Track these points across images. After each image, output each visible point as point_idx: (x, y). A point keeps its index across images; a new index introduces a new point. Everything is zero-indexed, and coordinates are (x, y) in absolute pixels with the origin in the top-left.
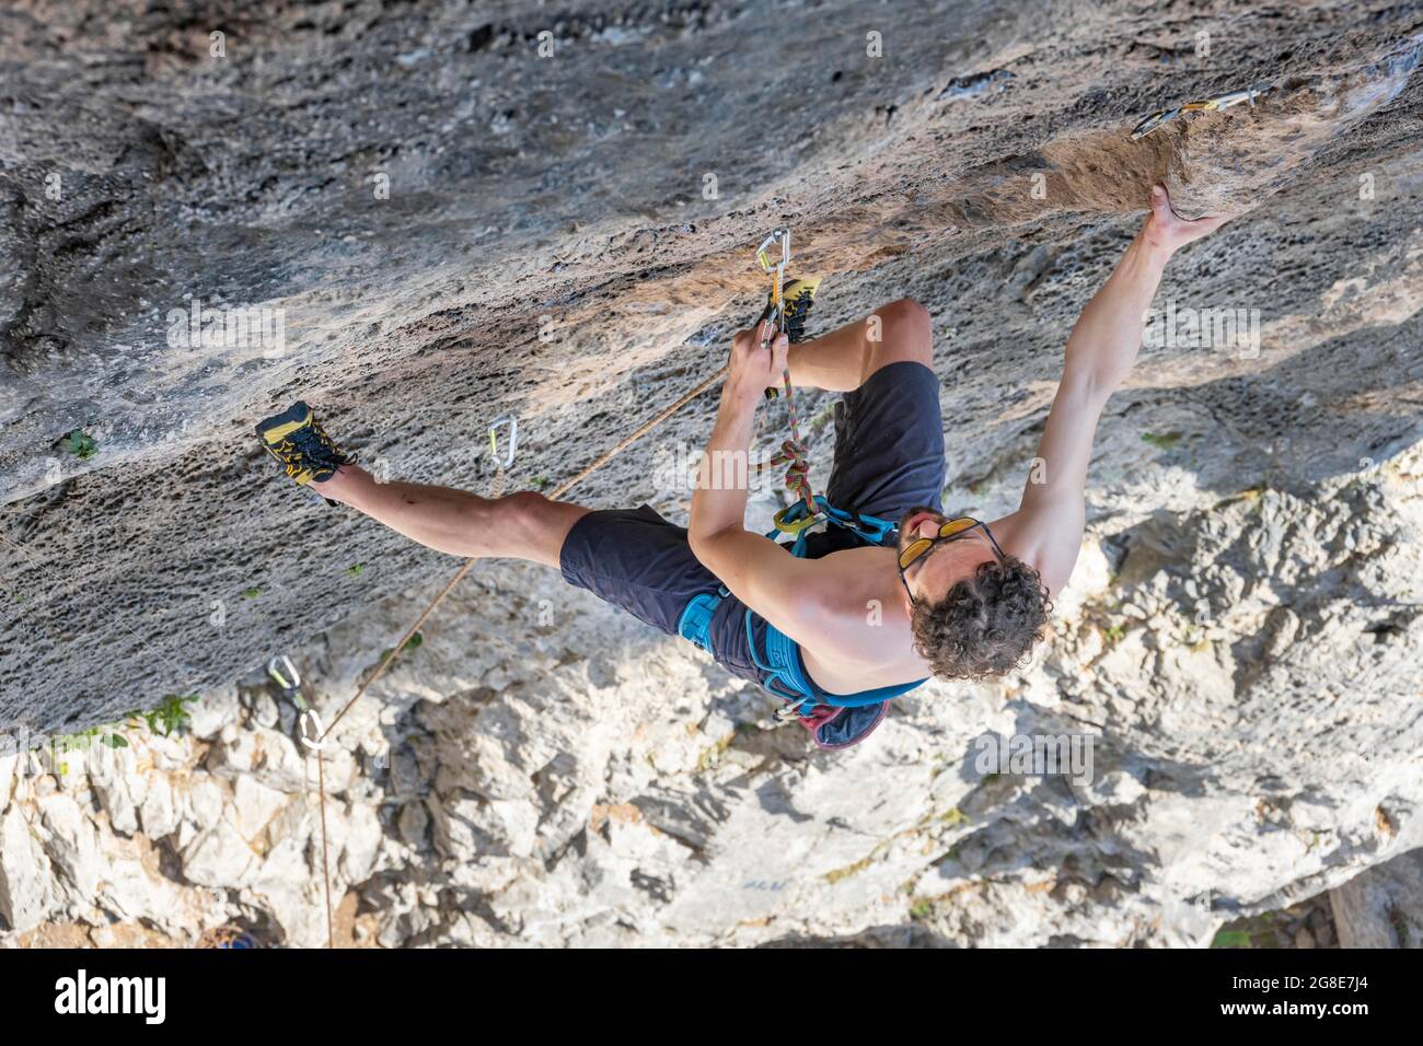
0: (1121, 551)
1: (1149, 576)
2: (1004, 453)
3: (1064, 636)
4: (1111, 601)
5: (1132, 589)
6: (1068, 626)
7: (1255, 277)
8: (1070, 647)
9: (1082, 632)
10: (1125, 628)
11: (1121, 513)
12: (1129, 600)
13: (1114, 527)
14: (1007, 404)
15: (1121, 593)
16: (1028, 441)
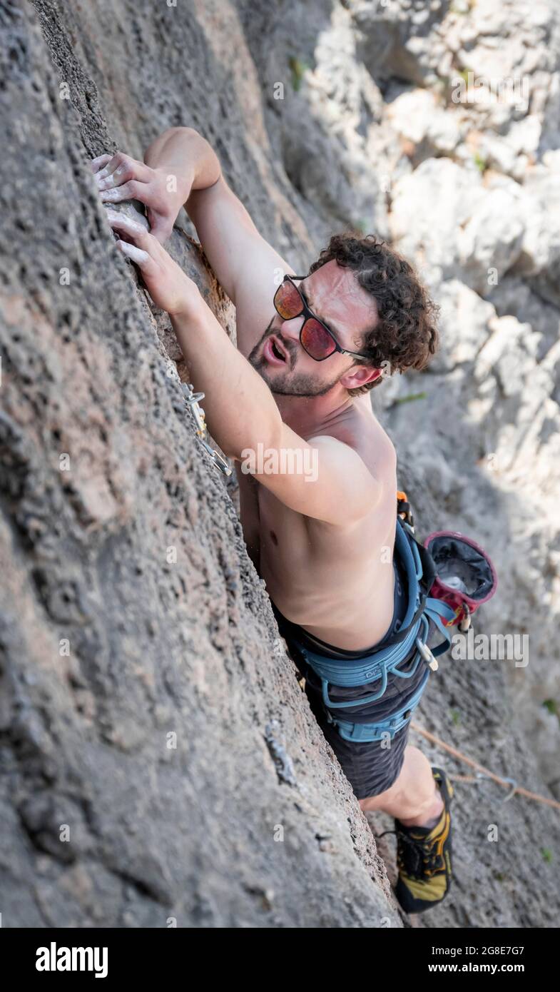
0: (393, 84)
1: (413, 57)
2: (324, 212)
3: (475, 122)
4: (439, 86)
5: (426, 70)
6: (465, 119)
7: (174, 67)
8: (484, 116)
9: (469, 106)
10: (462, 69)
11: (362, 94)
12: (436, 71)
13: (374, 96)
14: (295, 241)
15: (431, 78)
16: (311, 193)
